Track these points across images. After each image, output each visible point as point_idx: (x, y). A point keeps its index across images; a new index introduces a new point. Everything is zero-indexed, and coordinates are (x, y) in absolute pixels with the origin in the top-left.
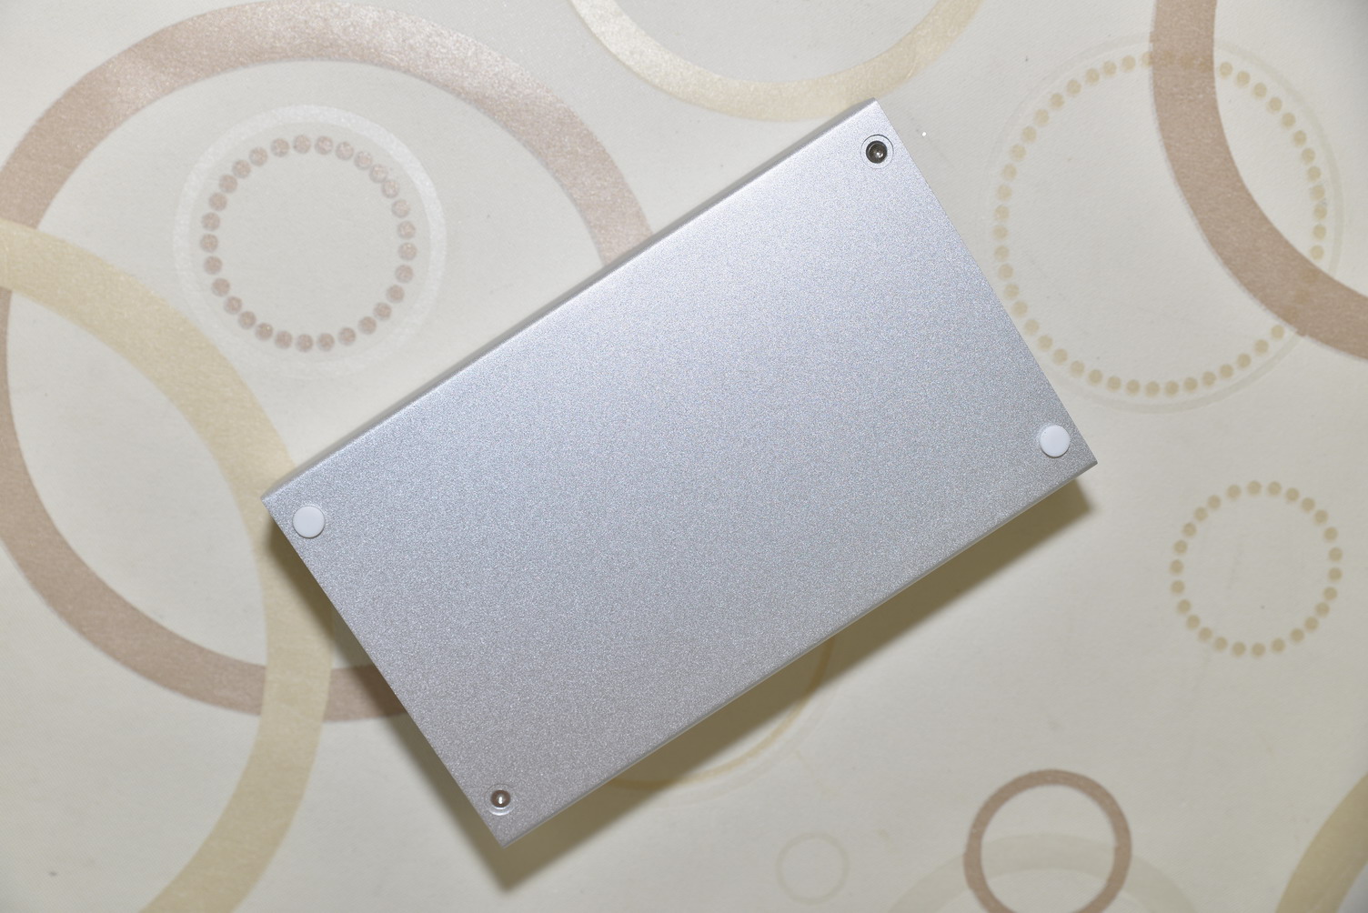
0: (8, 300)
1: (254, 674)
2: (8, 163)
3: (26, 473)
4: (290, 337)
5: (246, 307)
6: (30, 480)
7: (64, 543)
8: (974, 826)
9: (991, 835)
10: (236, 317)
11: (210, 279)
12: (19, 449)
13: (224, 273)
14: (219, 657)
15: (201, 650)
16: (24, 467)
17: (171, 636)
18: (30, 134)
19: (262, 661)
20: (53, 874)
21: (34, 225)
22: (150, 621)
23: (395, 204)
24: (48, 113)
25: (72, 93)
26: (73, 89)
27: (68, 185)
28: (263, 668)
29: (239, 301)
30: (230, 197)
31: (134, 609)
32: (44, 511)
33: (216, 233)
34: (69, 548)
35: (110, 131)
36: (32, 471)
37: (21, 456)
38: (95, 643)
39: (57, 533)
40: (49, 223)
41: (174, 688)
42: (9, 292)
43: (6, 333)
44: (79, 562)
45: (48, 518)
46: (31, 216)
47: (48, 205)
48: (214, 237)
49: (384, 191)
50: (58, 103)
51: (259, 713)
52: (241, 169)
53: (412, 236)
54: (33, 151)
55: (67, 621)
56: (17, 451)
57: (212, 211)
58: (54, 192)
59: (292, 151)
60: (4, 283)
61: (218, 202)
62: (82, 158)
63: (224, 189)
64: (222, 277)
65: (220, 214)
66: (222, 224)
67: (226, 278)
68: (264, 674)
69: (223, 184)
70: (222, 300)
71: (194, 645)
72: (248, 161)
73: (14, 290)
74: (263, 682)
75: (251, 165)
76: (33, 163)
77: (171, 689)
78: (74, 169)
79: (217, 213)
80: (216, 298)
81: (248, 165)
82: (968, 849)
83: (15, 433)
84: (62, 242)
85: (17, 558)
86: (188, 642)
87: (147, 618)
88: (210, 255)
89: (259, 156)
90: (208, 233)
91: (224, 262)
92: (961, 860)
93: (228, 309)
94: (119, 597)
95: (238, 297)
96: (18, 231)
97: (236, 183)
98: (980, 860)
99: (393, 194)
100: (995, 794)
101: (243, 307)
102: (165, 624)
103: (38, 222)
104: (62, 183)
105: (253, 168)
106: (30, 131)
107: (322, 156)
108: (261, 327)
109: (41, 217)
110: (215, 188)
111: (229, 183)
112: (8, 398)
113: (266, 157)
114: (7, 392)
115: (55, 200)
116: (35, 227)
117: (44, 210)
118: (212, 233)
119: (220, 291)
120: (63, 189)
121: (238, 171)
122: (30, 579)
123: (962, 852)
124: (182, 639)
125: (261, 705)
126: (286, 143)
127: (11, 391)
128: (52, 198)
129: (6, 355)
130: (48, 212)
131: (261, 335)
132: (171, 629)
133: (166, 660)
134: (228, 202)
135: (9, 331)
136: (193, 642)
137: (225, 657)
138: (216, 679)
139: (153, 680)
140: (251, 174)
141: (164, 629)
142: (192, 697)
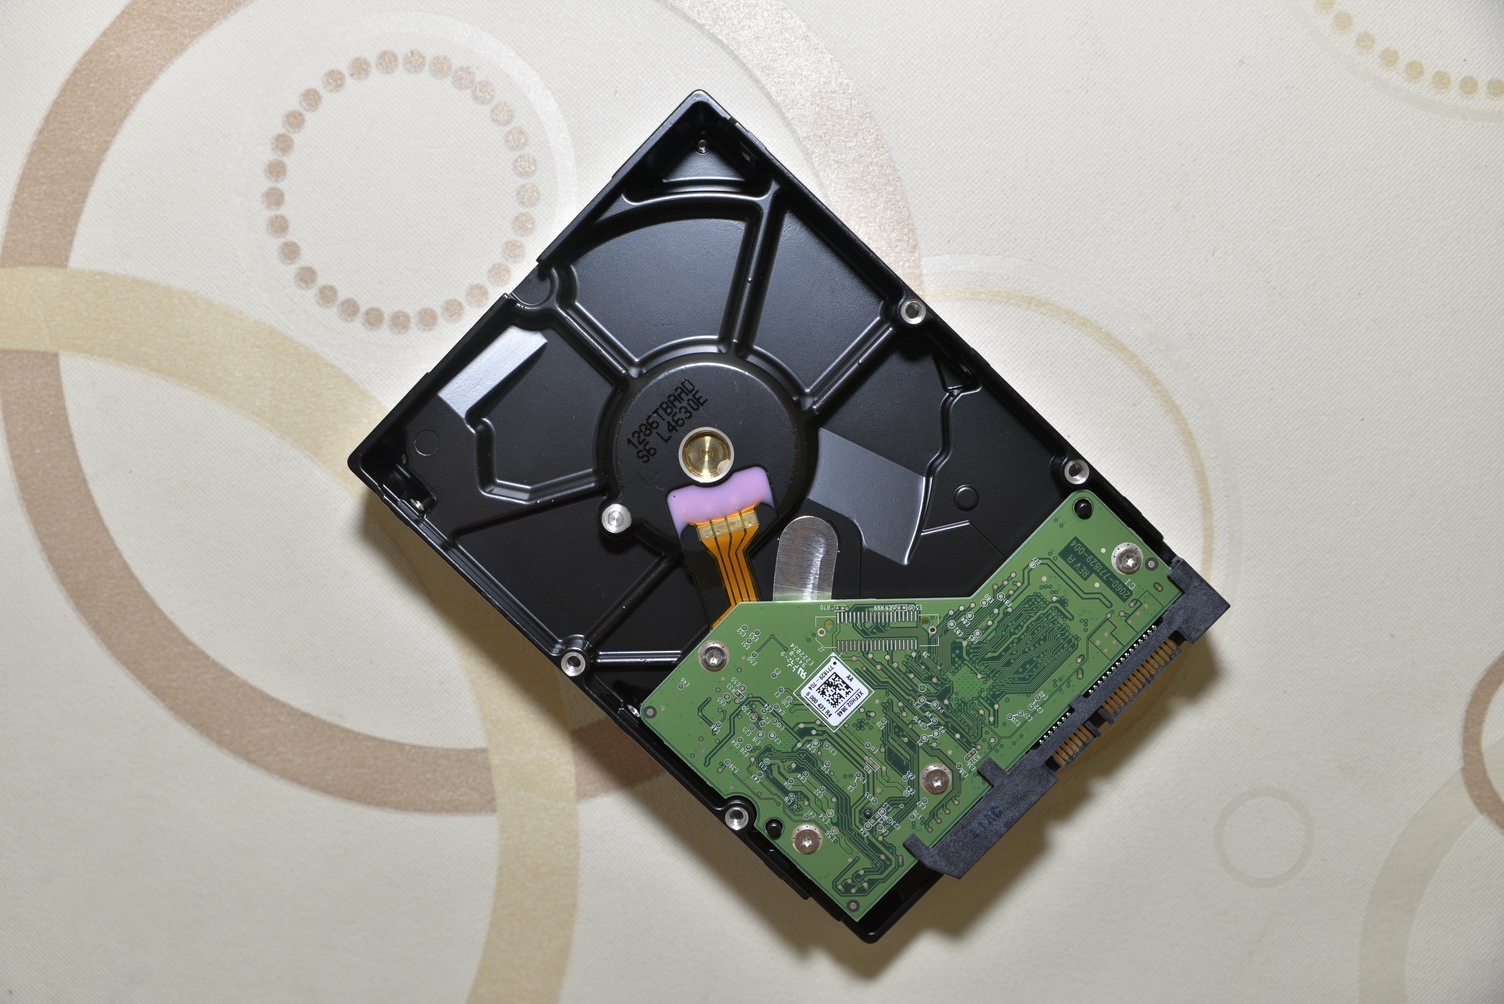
0: (57, 365)
1: (475, 761)
2: (16, 197)
3: (132, 577)
4: (407, 317)
5: (343, 294)
6: (139, 585)
7: (199, 652)
8: (1466, 728)
9: (1490, 736)
10: (334, 310)
11: (290, 271)
12: (116, 549)
13: (306, 259)
14: (425, 751)
15: (401, 747)
16: (126, 567)
17: (357, 737)
18: (32, 153)
19: (480, 742)
21: (63, 264)
22: (331, 726)
23: (493, 111)
24: (48, 120)
25: (70, 86)
27: (91, 201)
28: (483, 751)
29: (332, 289)
30: (288, 160)
31: (304, 715)
32: (165, 618)
35: (123, 119)
36: (138, 573)
37: (120, 556)
38: (268, 768)
39: (187, 642)
40: (78, 259)
41: (381, 804)
42: (56, 355)
43: (64, 408)
44: (226, 673)
45: (172, 626)
46: (56, 255)
47: (73, 234)
48: (282, 217)
49: (476, 98)
50: (56, 104)
51: (494, 811)
52: (295, 120)
53: (525, 145)
54: (41, 173)
55: (230, 750)
56: (114, 552)
57: (271, 185)
58: (77, 215)
59: (349, 81)
60: (47, 346)
61: (276, 170)
62: (99, 163)
63: (279, 153)
64: (304, 264)
65: (283, 185)
66: (287, 198)
67: (309, 264)
68: (487, 758)
69: (277, 147)
70: (311, 294)
71: (391, 743)
72: (300, 109)
73: (61, 352)
74: (489, 769)
75: (304, 112)
76: (45, 187)
77: (377, 805)
78: (93, 180)
79: (278, 185)
80: (304, 292)
81: (301, 114)
82: (1465, 761)
83: (106, 530)
84: (102, 274)
85: (150, 686)
86: (382, 741)
87: (324, 723)
88: (282, 240)
89: (312, 98)
90: (274, 213)
91: (301, 244)
92: (1460, 779)
93: (321, 302)
94: (284, 705)
95: (329, 283)
96: (47, 276)
97: (292, 141)
98: (1484, 773)
99: (488, 97)
100: (1483, 680)
101: (339, 295)
102: (348, 726)
103: (67, 258)
104: (84, 202)
105: (308, 116)
106: (32, 150)
107: (389, 76)
108: (367, 313)
109: (69, 251)
110: (268, 155)
111: (283, 144)
112: (87, 488)
113: (320, 98)
114: (84, 481)
115: (80, 225)
116: (66, 266)
117: (71, 242)
118: (278, 213)
119: (306, 282)
120: (86, 209)
121: (291, 125)
122: (171, 709)
123: (1459, 767)
124: (374, 739)
125: (494, 799)
126: (340, 73)
127: (88, 478)
128: (76, 224)
129: (71, 435)
130: (76, 243)
131: (371, 324)
132: (357, 730)
133: (361, 771)
134: (288, 168)
135: (67, 405)
136: (388, 739)
137: (432, 748)
138: (429, 780)
139: (353, 799)
140: (306, 124)
141: (348, 731)
142: (406, 810)
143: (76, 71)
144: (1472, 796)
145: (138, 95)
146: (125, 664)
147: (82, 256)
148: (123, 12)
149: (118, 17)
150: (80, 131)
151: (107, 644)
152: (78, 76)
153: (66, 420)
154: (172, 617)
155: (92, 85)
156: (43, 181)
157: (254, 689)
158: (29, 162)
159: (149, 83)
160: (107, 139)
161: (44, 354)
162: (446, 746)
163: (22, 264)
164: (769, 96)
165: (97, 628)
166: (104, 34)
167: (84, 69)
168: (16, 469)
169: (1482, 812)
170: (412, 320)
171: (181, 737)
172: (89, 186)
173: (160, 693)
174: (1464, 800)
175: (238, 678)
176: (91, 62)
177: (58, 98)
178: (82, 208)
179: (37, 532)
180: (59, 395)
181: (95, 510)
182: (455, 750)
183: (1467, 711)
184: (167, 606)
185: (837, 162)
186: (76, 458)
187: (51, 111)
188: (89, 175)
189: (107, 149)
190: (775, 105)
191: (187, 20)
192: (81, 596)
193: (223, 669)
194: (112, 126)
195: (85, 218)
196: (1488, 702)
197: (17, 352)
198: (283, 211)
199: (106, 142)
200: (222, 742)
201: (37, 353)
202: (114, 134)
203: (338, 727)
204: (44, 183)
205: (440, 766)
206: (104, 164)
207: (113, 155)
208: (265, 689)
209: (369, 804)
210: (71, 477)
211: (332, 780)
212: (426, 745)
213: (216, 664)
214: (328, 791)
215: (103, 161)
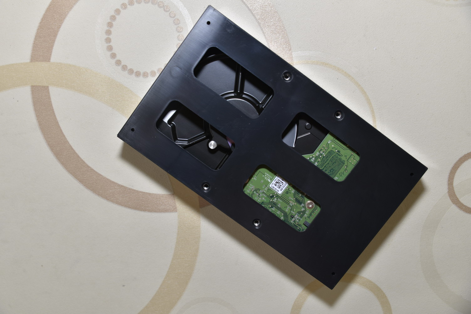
0: (48, 90)
2: (34, 42)
3: (72, 149)
5: (129, 67)
6: (74, 151)
7: (92, 170)
8: (449, 180)
9: (456, 182)
10: (126, 72)
11: (113, 61)
12: (67, 141)
13: (118, 58)
16: (70, 146)
18: (38, 29)
20: (124, 286)
22: (130, 189)
23: (170, 14)
24: (42, 20)
25: (48, 10)
26: (48, 9)
27: (56, 43)
29: (126, 66)
30: (112, 29)
31: (122, 186)
32: (82, 160)
33: (111, 44)
34: (94, 171)
35: (64, 18)
36: (74, 148)
38: (112, 201)
39: (89, 167)
40: (52, 60)
42: (48, 87)
43: (51, 102)
45: (84, 162)
46: (47, 59)
47: (51, 52)
48: (111, 46)
49: (165, 10)
50: (44, 15)
51: (176, 211)
52: (113, 18)
53: (179, 23)
54: (41, 35)
55: (101, 197)
56: (66, 142)
57: (107, 37)
58: (52, 47)
59: (128, 6)
60: (45, 84)
61: (109, 32)
62: (58, 32)
64: (117, 59)
65: (110, 37)
66: (112, 40)
69: (108, 26)
70: (120, 67)
71: (147, 193)
72: (115, 15)
73: (49, 86)
74: (175, 200)
76: (42, 39)
77: (144, 211)
78: (56, 36)
79: (109, 37)
80: (118, 67)
81: (115, 16)
82: (449, 190)
83: (64, 136)
84: (60, 63)
85: (78, 179)
86: (144, 193)
87: (128, 188)
88: (111, 52)
89: (118, 11)
90: (108, 45)
91: (117, 53)
92: (447, 194)
93: (123, 70)
94: (116, 183)
95: (125, 64)
96: (44, 64)
97: (113, 24)
98: (454, 193)
99: (168, 10)
100: (454, 167)
101: (128, 67)
103: (50, 59)
104: (54, 43)
105: (117, 16)
106: (38, 28)
107: (140, 4)
108: (136, 72)
109: (51, 57)
110: (106, 28)
111: (110, 25)
112: (58, 124)
113: (120, 11)
114: (57, 122)
115: (53, 50)
116: (50, 61)
117: (51, 55)
118: (110, 44)
119: (118, 64)
120: (55, 45)
122: (85, 185)
123: (447, 191)
124: (142, 192)
125: (176, 208)
126: (125, 4)
127: (59, 121)
128: (52, 50)
129: (53, 109)
131: (137, 75)
132: (137, 190)
133: (139, 201)
134: (112, 32)
135: (52, 101)
136: (146, 192)
137: (158, 194)
138: (158, 203)
139: (137, 209)
140: (117, 19)
141: (135, 190)
142: (152, 212)
143: (50, 5)
144: (451, 199)
145: (68, 12)
146: (71, 173)
147: (54, 58)
150: (52, 22)
151: (65, 168)
152: (51, 7)
153: (52, 105)
154: (84, 160)
155: (55, 9)
156: (42, 37)
157: (108, 179)
158: (37, 32)
159: (71, 8)
160: (60, 24)
161: (44, 87)
163: (37, 61)
164: (248, 8)
165: (63, 164)
167: (52, 5)
168: (38, 119)
169: (454, 204)
170: (149, 74)
171: (88, 193)
172: (55, 38)
173: (81, 181)
174: (449, 201)
175: (103, 176)
176: (54, 2)
177: (45, 13)
178: (54, 44)
179: (45, 137)
180: (49, 98)
181: (61, 130)
182: (165, 195)
183: (449, 176)
184: (82, 156)
185: (268, 26)
186: (55, 116)
187: (43, 17)
188: (55, 36)
189: (60, 27)
190: (250, 10)
192: (58, 154)
193: (99, 174)
194: (61, 21)
195: (54, 47)
196: (455, 173)
197: (37, 86)
199: (60, 25)
200: (99, 194)
201: (43, 86)
202: (62, 23)
203: (132, 189)
204: (42, 38)
205: (161, 199)
206: (59, 32)
207: (62, 29)
208: (111, 179)
209: (141, 210)
210: (53, 121)
211: (131, 204)
212: (157, 193)
213: (97, 173)
214: (129, 207)
215: (59, 31)
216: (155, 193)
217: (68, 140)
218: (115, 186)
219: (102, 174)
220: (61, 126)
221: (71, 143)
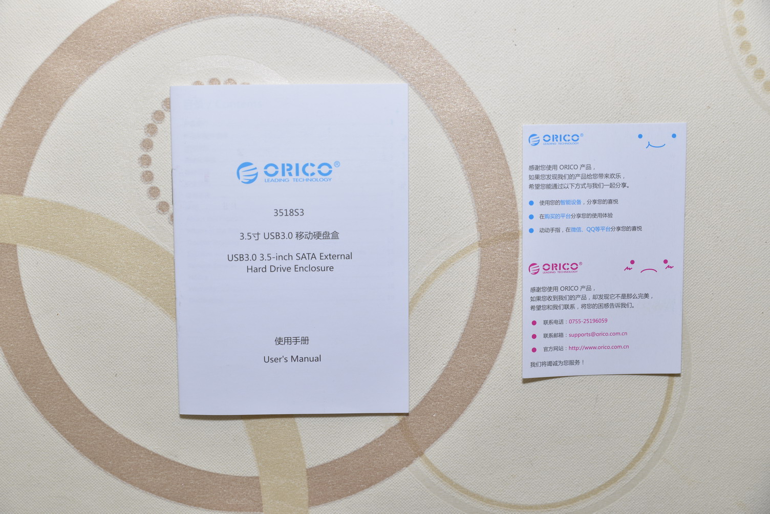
0: (16, 252)
1: (252, 483)
3: (57, 374)
6: (61, 379)
7: (95, 419)
11: (153, 203)
13: (162, 197)
14: (224, 476)
15: (210, 474)
16: (54, 369)
17: (185, 468)
19: (255, 473)
21: (20, 193)
22: (170, 461)
24: (13, 109)
25: (26, 90)
26: (25, 88)
27: (37, 158)
28: (257, 478)
30: (154, 139)
31: (155, 455)
32: (76, 398)
35: (57, 111)
36: (60, 372)
37: (50, 362)
38: (133, 483)
40: (28, 192)
41: (197, 505)
42: (15, 246)
43: (19, 276)
44: (110, 430)
45: (80, 403)
46: (16, 188)
47: (26, 177)
48: (150, 172)
50: (18, 99)
51: (261, 511)
52: (159, 116)
54: (8, 140)
55: (111, 473)
56: (47, 359)
57: (144, 153)
58: (30, 165)
60: (11, 241)
61: (147, 145)
62: (43, 136)
63: (149, 134)
64: (162, 200)
65: (151, 154)
66: (153, 161)
67: (165, 200)
68: (258, 482)
69: (148, 131)
70: (165, 217)
71: (204, 471)
72: (162, 110)
73: (18, 244)
74: (259, 488)
75: (164, 112)
77: (195, 506)
78: (39, 145)
79: (148, 154)
80: (162, 216)
81: (162, 113)
84: (43, 200)
85: (65, 436)
86: (199, 471)
87: (166, 459)
88: (150, 185)
89: (169, 103)
90: (145, 170)
91: (161, 188)
94: (144, 449)
96: (11, 200)
97: (157, 128)
102: (180, 461)
103: (22, 190)
104: (33, 158)
105: (166, 114)
109: (24, 186)
110: (142, 135)
111: (151, 129)
112: (32, 322)
114: (30, 318)
115: (31, 172)
116: (22, 195)
117: (25, 181)
118: (147, 169)
119: (163, 211)
120: (34, 162)
121: (156, 119)
122: (78, 449)
124: (195, 469)
125: (262, 505)
127: (33, 318)
128: (28, 171)
129: (23, 292)
130: (28, 181)
132: (185, 464)
133: (187, 487)
134: (154, 144)
135: (21, 275)
136: (202, 469)
137: (227, 475)
138: (225, 493)
139: (181, 502)
140: (166, 119)
141: (180, 464)
142: (212, 509)
143: (30, 81)
145: (67, 98)
146: (52, 423)
147: (30, 190)
148: (59, 48)
149: (56, 50)
150: (32, 116)
151: (41, 411)
153: (20, 283)
155: (40, 90)
157: (127, 440)
161: (8, 245)
162: (235, 475)
165: (35, 402)
166: (47, 60)
167: (35, 80)
171: (83, 464)
172: (37, 149)
173: (71, 439)
176: (39, 76)
177: (19, 96)
178: (32, 161)
180: (16, 269)
181: (37, 335)
182: (241, 477)
184: (78, 392)
186: (26, 305)
187: (15, 104)
188: (37, 144)
189: (48, 128)
191: (97, 54)
192: (27, 383)
193: (108, 428)
195: (33, 168)
198: (150, 168)
199: (47, 124)
200: (106, 468)
201: (4, 244)
202: (52, 119)
203: (174, 462)
204: (10, 146)
205: (231, 486)
206: (46, 137)
207: (51, 132)
208: (133, 440)
209: (190, 505)
210: (22, 316)
211: (170, 491)
212: (224, 473)
213: (104, 425)
214: (166, 497)
215: (45, 135)
216: (221, 473)
217: (50, 356)
218: (141, 453)
219: (114, 429)
220: (36, 327)
221: (55, 362)
